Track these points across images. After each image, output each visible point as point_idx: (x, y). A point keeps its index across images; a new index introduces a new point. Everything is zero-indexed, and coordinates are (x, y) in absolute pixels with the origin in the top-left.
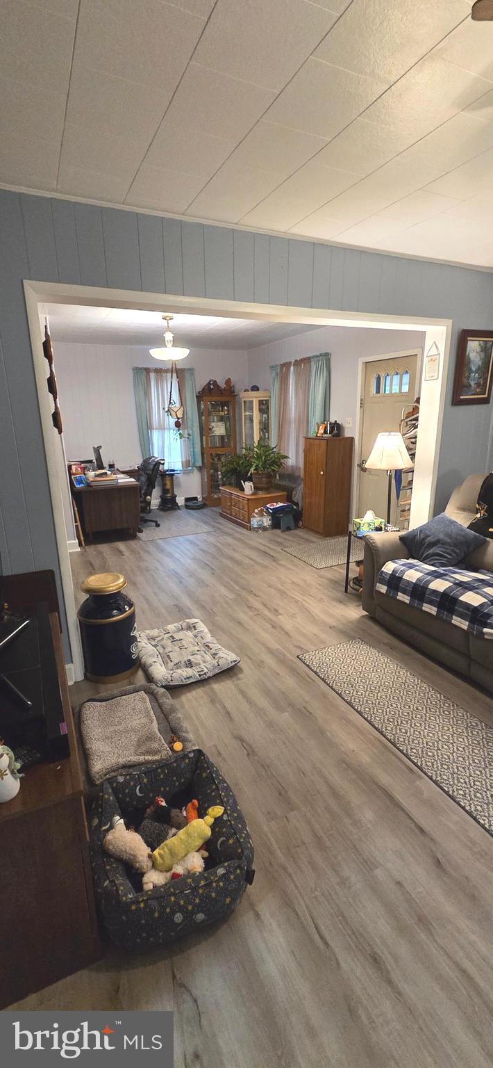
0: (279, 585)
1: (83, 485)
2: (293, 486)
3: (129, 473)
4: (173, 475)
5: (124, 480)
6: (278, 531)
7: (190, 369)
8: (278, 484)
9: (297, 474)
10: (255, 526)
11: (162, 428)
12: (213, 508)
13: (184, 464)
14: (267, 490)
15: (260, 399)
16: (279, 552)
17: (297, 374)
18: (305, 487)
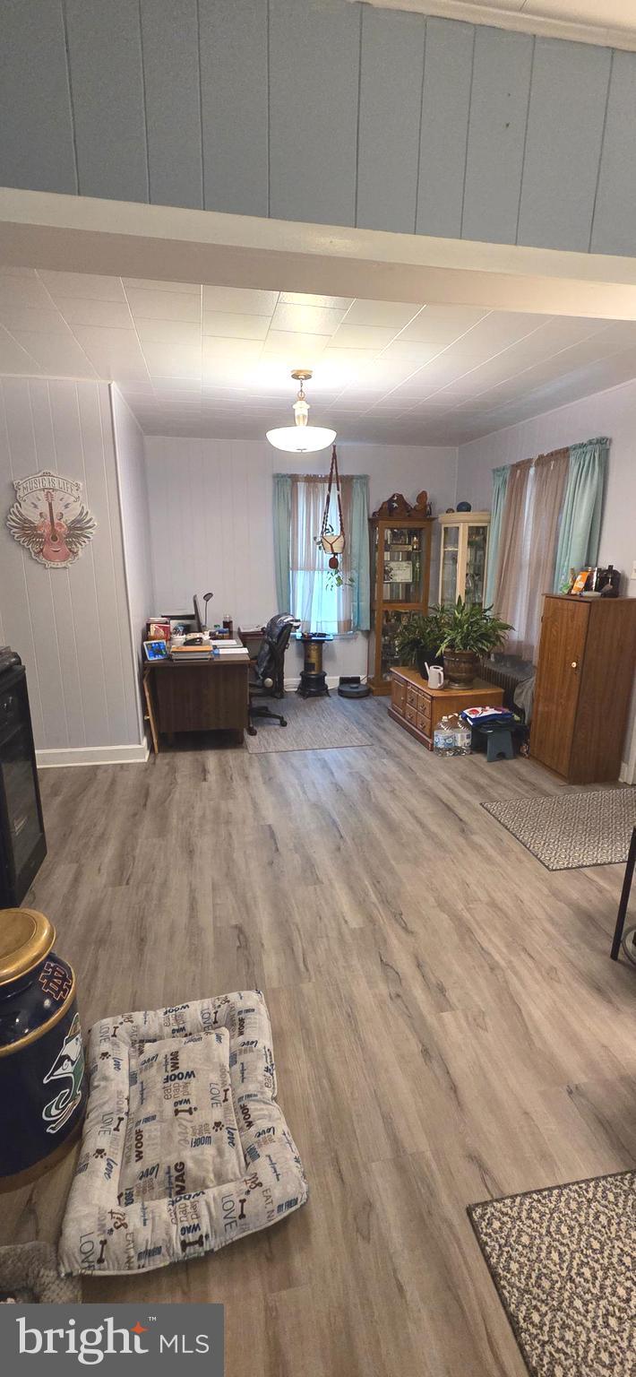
0: (460, 906)
1: (160, 657)
2: (519, 677)
3: (245, 639)
4: (323, 641)
5: (232, 650)
6: (480, 759)
7: (360, 477)
8: (490, 671)
9: (525, 657)
10: (439, 746)
11: (310, 567)
12: (379, 698)
13: (342, 624)
14: (468, 683)
15: (471, 525)
16: (475, 810)
17: (542, 481)
18: (539, 685)
